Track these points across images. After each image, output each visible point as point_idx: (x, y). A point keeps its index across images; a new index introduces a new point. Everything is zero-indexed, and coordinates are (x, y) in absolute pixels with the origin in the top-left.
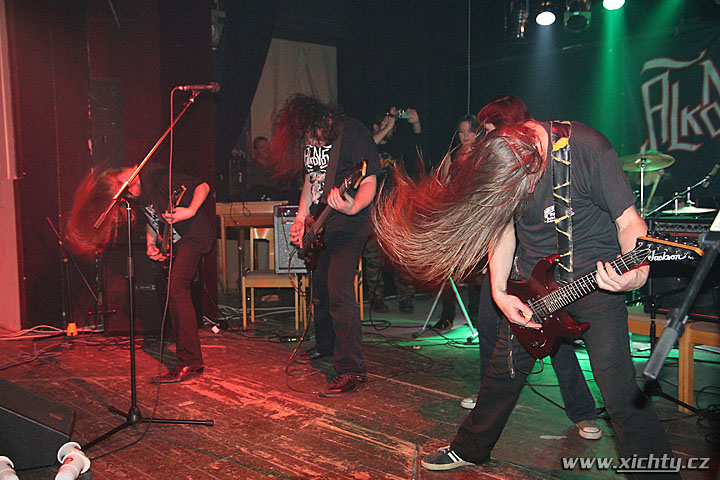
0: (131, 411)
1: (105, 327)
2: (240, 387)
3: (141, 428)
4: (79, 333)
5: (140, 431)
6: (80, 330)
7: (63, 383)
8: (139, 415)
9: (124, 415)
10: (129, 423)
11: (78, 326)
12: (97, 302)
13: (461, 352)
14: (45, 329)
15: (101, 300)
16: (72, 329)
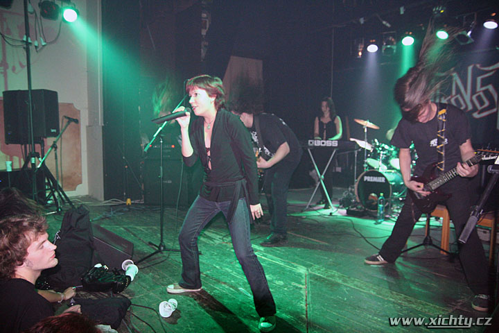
0: (161, 245)
1: (145, 201)
2: (214, 235)
3: (165, 254)
4: (132, 204)
5: (165, 255)
6: (133, 202)
7: (125, 228)
8: (164, 247)
9: (157, 246)
10: (160, 251)
11: (131, 200)
12: (140, 188)
13: (327, 220)
14: (115, 201)
15: (143, 188)
16: (129, 201)
